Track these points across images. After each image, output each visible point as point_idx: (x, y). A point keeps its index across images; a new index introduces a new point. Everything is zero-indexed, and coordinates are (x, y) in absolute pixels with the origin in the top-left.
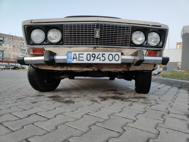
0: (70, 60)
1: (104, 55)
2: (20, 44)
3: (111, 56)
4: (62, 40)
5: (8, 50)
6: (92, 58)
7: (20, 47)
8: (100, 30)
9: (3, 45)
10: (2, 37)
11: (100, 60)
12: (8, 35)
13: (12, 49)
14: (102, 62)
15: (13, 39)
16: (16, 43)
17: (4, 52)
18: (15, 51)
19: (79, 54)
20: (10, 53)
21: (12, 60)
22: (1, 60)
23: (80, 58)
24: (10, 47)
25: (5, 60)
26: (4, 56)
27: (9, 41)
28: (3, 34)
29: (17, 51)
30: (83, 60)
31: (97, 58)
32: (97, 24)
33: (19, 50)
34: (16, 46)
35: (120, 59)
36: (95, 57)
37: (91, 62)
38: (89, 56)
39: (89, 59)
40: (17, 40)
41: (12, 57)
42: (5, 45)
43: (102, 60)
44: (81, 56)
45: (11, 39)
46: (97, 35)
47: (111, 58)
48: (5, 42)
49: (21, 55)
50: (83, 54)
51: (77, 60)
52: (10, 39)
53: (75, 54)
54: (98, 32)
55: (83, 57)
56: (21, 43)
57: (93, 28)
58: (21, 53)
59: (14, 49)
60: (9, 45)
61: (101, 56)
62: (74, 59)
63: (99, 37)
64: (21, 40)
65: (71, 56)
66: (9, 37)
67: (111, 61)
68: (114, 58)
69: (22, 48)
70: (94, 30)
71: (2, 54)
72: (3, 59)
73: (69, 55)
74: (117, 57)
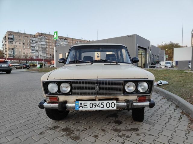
0: (78, 108)
1: (103, 104)
2: (30, 42)
3: (108, 104)
4: (71, 91)
5: (18, 47)
6: (94, 106)
7: (30, 44)
8: (100, 85)
9: (14, 42)
10: (12, 35)
11: (100, 108)
12: (18, 33)
13: (22, 47)
14: (101, 109)
15: (22, 37)
16: (25, 41)
17: (15, 50)
18: (25, 48)
19: (84, 103)
20: (20, 50)
21: (22, 57)
22: (12, 57)
23: (85, 106)
24: (20, 45)
25: (16, 57)
26: (15, 53)
27: (19, 38)
28: (13, 32)
29: (27, 48)
30: (87, 108)
31: (98, 106)
32: (97, 81)
33: (29, 47)
34: (26, 44)
35: (115, 106)
36: (96, 105)
37: (93, 109)
38: (91, 104)
39: (91, 107)
40: (26, 37)
41: (23, 54)
42: (16, 43)
43: (102, 107)
44: (85, 104)
45: (21, 37)
46: (98, 89)
47: (108, 106)
48: (15, 40)
49: (31, 52)
50: (87, 103)
51: (83, 108)
52: (19, 37)
53: (81, 103)
54: (98, 86)
55: (87, 105)
56: (31, 40)
57: (94, 84)
58: (31, 50)
59: (24, 46)
60: (19, 42)
61: (100, 104)
62: (80, 107)
63: (99, 90)
64: (30, 37)
65: (78, 105)
66: (19, 35)
67: (108, 107)
68: (110, 105)
69: (31, 45)
70: (95, 85)
71: (13, 52)
72: (14, 56)
73: (77, 103)
74: (113, 105)
